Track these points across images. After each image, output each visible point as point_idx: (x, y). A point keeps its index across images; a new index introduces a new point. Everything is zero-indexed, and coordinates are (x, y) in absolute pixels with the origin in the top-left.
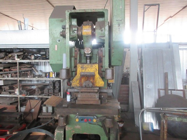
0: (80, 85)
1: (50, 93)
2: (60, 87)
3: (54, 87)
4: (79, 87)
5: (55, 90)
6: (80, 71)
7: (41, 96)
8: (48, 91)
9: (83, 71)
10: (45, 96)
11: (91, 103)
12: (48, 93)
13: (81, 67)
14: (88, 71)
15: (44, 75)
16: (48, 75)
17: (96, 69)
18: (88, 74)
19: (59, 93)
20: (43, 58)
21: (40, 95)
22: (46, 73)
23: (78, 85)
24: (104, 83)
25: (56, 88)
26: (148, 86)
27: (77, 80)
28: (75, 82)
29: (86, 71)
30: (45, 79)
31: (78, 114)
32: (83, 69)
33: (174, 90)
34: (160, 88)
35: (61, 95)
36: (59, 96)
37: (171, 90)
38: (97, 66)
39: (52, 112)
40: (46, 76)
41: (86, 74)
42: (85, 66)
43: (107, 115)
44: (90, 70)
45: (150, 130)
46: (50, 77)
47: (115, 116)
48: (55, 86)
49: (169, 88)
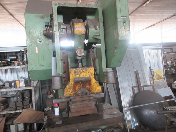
0: (74, 94)
1: (19, 107)
2: (31, 97)
3: (23, 98)
4: (74, 96)
5: (24, 102)
6: (73, 77)
7: (4, 113)
8: (16, 104)
9: (77, 76)
10: (11, 111)
11: (88, 113)
12: (16, 106)
13: (75, 72)
14: (83, 76)
15: (7, 85)
16: (14, 85)
17: (92, 73)
18: (83, 79)
19: (30, 105)
20: (5, 65)
21: (3, 110)
22: (10, 83)
23: (72, 94)
24: (101, 88)
25: (25, 99)
26: (123, 85)
27: (70, 88)
28: (69, 91)
29: (80, 77)
30: (10, 90)
31: (78, 130)
32: (77, 74)
33: (146, 86)
34: (134, 86)
35: (32, 107)
36: (29, 108)
37: (143, 86)
38: (92, 69)
39: (23, 129)
40: (11, 86)
41: (80, 79)
42: (79, 70)
43: (111, 125)
44: (85, 74)
45: (133, 128)
46: (16, 87)
47: (119, 124)
48: (25, 97)
49: (142, 85)
